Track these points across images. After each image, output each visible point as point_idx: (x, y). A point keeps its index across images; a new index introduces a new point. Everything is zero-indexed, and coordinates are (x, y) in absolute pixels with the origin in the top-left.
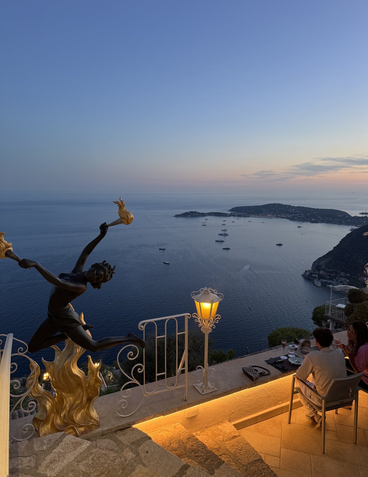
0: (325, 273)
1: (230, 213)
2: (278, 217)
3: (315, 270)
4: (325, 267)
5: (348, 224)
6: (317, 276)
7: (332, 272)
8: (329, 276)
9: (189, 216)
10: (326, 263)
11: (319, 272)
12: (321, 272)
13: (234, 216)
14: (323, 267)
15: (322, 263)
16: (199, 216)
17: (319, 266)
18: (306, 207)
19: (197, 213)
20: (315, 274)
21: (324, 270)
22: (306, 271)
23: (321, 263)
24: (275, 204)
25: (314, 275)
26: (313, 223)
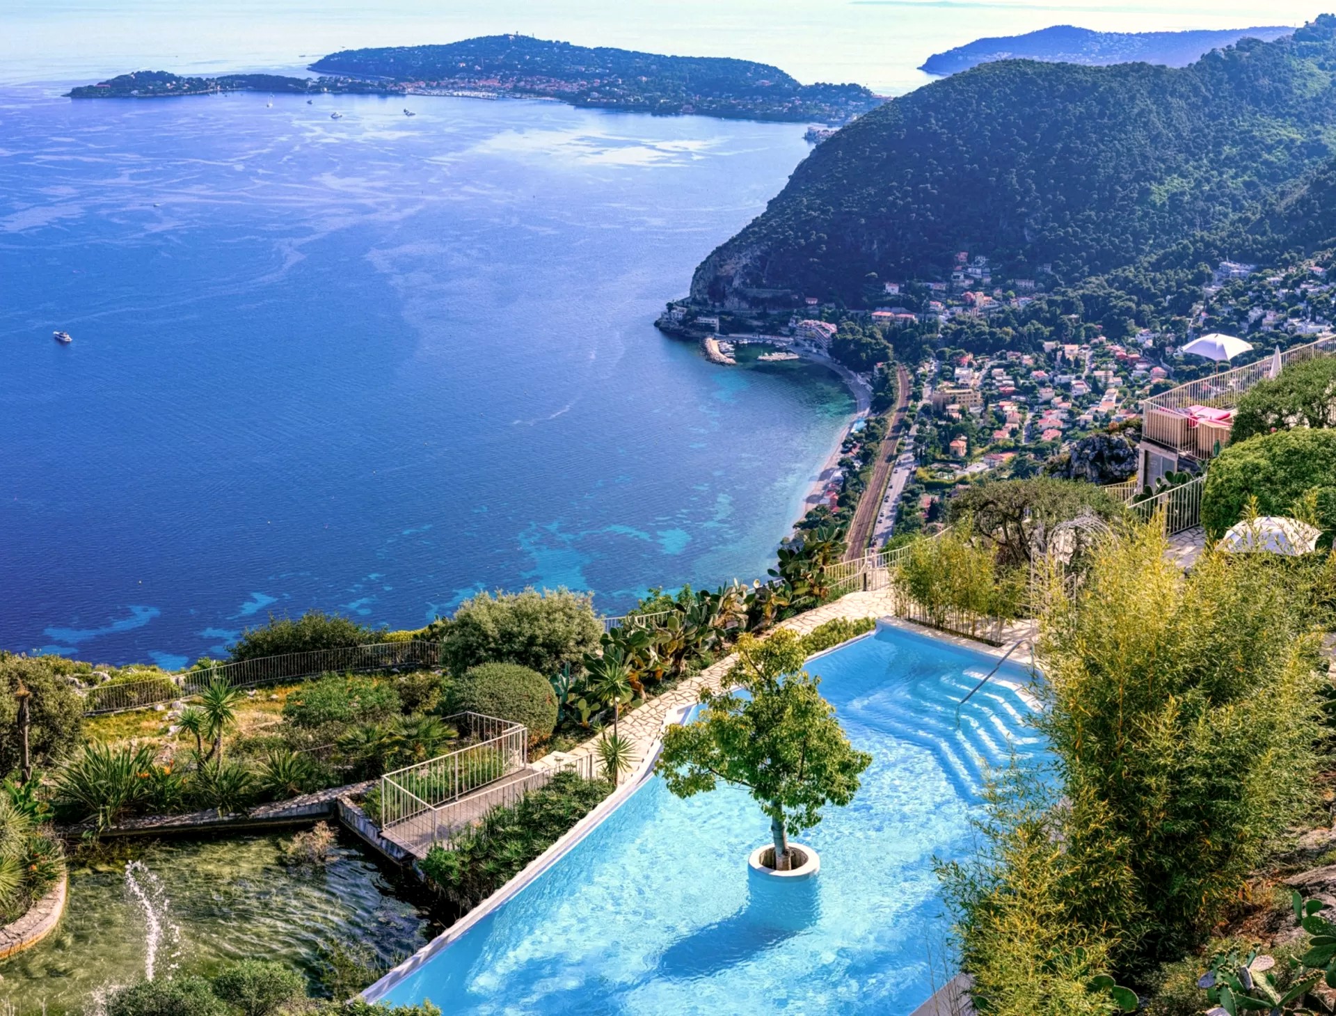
0: (745, 305)
1: (315, 76)
2: (524, 91)
3: (705, 300)
4: (744, 283)
5: (793, 117)
6: (715, 321)
7: (775, 302)
8: (760, 317)
9: (135, 92)
10: (745, 266)
11: (723, 305)
12: (732, 303)
13: (336, 90)
14: (736, 283)
15: (729, 268)
16: (180, 95)
17: (717, 279)
18: (627, 52)
19: (171, 77)
20: (710, 314)
21: (741, 295)
22: (670, 306)
23: (727, 267)
24: (506, 36)
25: (703, 320)
26: (661, 115)
